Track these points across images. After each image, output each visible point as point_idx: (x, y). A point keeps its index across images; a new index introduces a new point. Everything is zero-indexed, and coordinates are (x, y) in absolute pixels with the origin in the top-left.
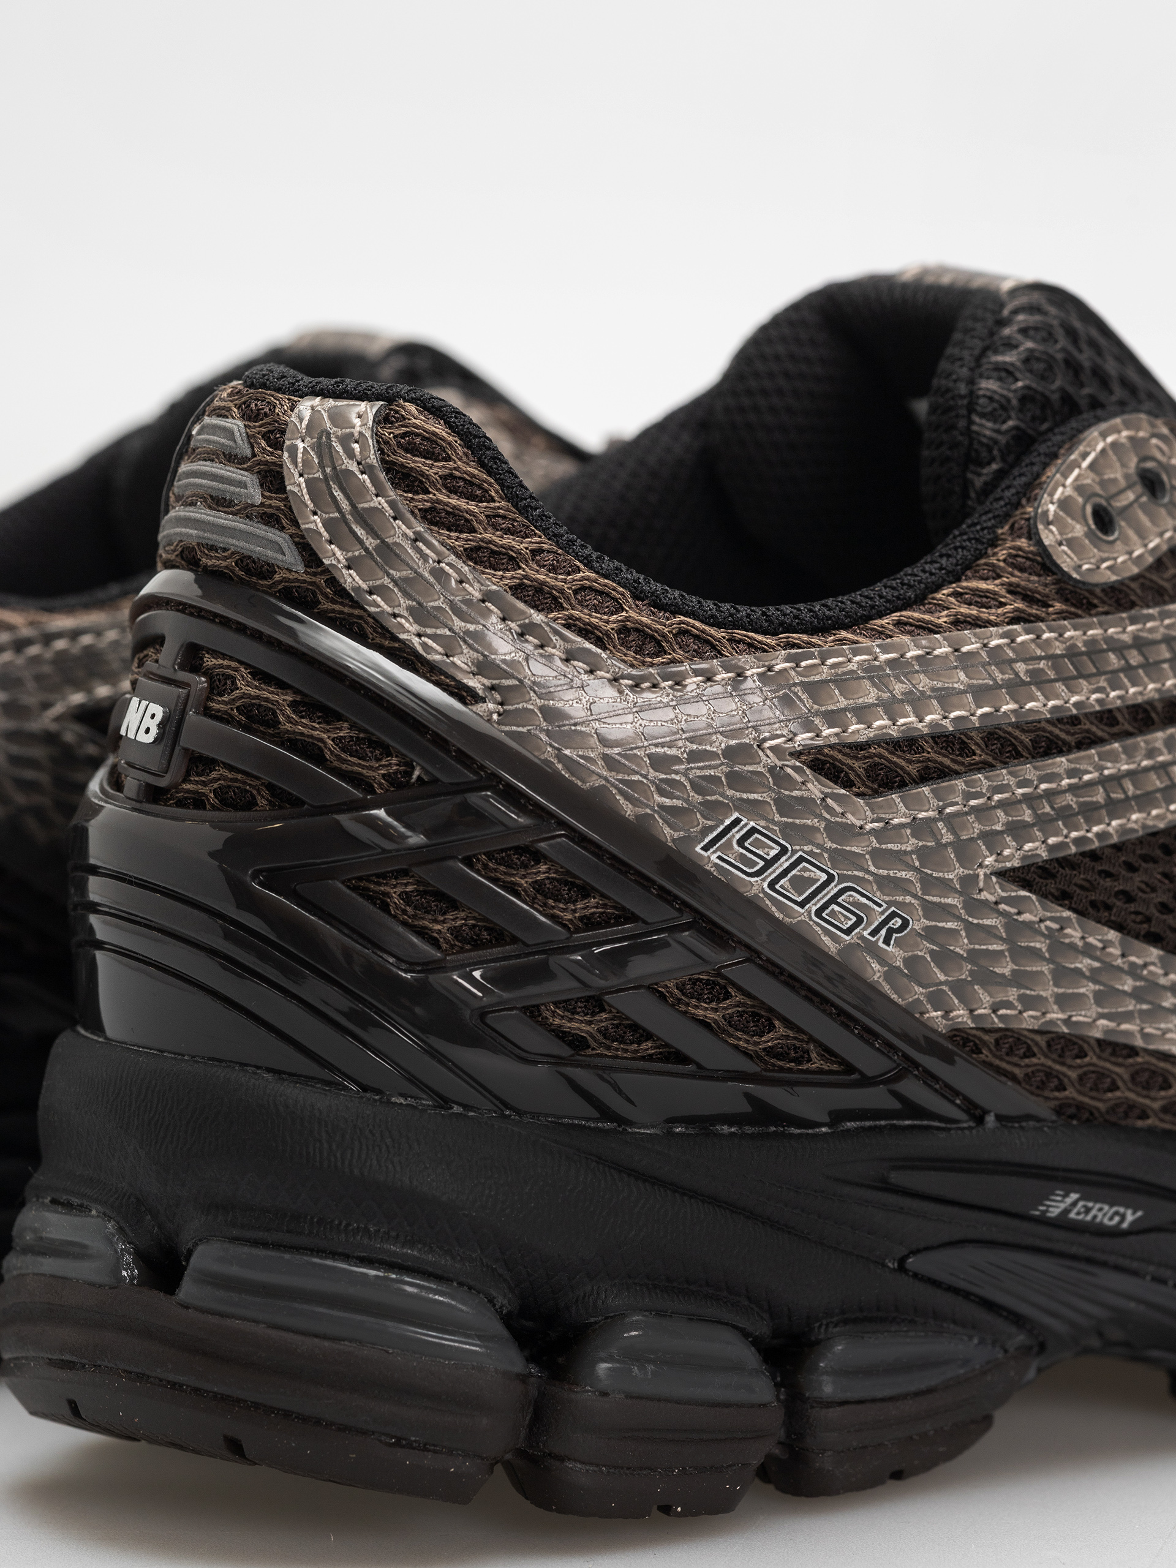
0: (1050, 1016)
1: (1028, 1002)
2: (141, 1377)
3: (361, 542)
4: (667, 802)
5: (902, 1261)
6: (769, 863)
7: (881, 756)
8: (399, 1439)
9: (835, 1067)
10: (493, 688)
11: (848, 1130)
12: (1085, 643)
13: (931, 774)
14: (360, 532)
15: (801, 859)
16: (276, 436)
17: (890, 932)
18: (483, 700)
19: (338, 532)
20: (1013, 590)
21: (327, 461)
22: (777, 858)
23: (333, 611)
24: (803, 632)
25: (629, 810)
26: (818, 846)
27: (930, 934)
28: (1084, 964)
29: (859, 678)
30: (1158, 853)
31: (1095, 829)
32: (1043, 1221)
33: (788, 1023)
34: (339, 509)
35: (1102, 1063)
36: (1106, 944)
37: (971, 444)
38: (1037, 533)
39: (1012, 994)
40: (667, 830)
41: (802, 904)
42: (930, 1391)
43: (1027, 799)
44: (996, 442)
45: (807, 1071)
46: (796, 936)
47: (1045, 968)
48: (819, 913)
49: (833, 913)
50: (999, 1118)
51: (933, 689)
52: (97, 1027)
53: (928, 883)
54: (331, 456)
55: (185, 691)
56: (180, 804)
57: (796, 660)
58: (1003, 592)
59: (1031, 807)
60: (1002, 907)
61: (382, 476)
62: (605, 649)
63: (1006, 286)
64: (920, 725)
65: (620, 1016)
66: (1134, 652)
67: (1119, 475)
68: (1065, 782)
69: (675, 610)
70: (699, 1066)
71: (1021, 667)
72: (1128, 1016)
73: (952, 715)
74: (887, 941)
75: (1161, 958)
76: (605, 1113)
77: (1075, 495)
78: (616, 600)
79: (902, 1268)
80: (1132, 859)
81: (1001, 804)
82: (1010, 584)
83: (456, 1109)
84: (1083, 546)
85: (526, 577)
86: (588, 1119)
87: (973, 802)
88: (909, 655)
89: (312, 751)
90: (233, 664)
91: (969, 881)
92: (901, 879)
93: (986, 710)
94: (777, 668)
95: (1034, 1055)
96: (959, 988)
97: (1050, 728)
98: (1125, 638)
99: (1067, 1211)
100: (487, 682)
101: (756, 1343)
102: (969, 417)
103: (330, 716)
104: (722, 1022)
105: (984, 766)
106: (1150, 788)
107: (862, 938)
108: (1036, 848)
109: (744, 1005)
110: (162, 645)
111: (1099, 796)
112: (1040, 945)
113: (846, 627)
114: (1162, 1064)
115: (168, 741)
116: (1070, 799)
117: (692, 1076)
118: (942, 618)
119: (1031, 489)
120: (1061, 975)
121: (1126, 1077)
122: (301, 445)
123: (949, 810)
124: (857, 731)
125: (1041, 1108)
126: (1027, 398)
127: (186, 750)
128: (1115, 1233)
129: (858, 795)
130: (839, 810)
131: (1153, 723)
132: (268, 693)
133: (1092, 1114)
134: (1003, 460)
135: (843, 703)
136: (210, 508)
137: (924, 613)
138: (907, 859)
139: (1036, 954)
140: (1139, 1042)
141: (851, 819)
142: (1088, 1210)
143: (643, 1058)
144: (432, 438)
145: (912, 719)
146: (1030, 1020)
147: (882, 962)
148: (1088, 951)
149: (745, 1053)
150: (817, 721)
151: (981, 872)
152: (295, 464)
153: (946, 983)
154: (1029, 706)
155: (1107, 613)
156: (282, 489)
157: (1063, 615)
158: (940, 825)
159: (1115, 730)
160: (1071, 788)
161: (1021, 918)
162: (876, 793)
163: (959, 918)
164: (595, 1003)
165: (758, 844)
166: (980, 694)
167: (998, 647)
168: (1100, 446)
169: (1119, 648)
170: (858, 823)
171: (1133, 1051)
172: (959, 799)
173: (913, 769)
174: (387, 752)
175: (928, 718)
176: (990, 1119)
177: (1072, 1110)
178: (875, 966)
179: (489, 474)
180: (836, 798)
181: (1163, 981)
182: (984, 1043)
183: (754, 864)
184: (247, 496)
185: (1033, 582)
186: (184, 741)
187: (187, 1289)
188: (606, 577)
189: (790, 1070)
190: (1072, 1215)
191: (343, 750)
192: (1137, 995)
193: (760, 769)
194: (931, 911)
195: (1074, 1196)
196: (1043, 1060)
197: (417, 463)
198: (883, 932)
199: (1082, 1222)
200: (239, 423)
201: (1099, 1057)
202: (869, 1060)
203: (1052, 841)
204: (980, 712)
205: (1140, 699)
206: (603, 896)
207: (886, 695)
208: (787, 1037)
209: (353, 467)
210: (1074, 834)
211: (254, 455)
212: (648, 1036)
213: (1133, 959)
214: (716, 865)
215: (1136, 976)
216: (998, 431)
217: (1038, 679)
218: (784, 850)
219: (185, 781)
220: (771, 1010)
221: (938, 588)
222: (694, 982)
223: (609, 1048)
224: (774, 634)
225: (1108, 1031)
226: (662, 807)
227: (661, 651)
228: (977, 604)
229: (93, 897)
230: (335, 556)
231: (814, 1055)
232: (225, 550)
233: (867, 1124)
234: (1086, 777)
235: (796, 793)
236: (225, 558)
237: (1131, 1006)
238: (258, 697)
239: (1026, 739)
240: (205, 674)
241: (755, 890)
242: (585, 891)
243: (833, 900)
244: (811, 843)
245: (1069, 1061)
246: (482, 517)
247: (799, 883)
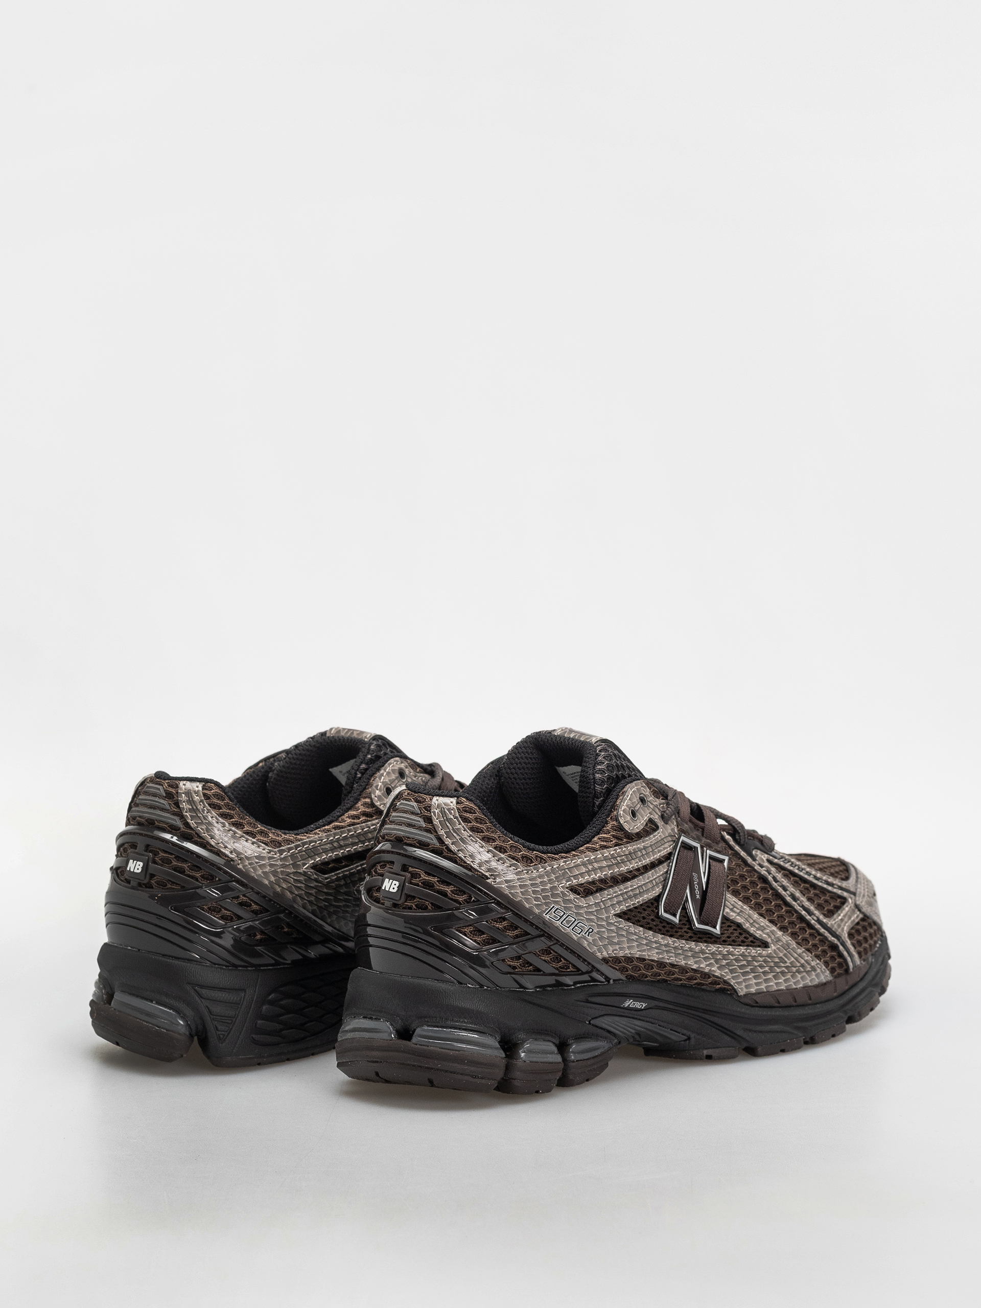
0: (625, 952)
1: (621, 949)
2: (403, 1064)
3: (455, 838)
4: (537, 903)
5: (590, 1022)
6: (561, 917)
7: (587, 886)
8: (476, 1076)
9: (575, 970)
10: (492, 875)
11: (578, 987)
12: (633, 850)
13: (600, 890)
14: (455, 834)
15: (569, 915)
16: (428, 808)
17: (589, 933)
18: (490, 879)
19: (449, 835)
20: (613, 836)
21: (444, 815)
22: (563, 915)
23: (448, 856)
24: (563, 853)
25: (527, 906)
26: (573, 912)
27: (598, 933)
28: (634, 937)
29: (581, 865)
30: (650, 905)
31: (637, 901)
32: (624, 1008)
33: (565, 959)
34: (449, 829)
35: (637, 964)
36: (640, 931)
37: (595, 792)
38: (619, 820)
39: (617, 947)
40: (537, 910)
41: (568, 928)
42: (596, 1056)
43: (621, 894)
44: (602, 792)
45: (569, 972)
46: (567, 935)
47: (625, 939)
48: (572, 930)
49: (576, 929)
50: (614, 980)
51: (598, 867)
52: (371, 968)
53: (598, 919)
54: (445, 815)
55: (403, 878)
56: (403, 908)
57: (565, 862)
58: (612, 837)
59: (622, 896)
60: (615, 924)
61: (460, 819)
62: (519, 862)
63: (594, 740)
64: (596, 877)
65: (525, 960)
66: (644, 850)
67: (636, 800)
68: (630, 889)
69: (533, 850)
70: (544, 972)
71: (618, 858)
72: (644, 951)
73: (603, 874)
74: (588, 936)
75: (652, 934)
76: (521, 986)
77: (627, 808)
78: (520, 849)
79: (590, 1023)
80: (644, 907)
81: (615, 896)
82: (613, 835)
83: (485, 988)
84: (630, 822)
85: (498, 844)
86: (517, 988)
87: (609, 897)
88: (591, 858)
89: (445, 894)
90: (420, 871)
91: (608, 917)
92: (592, 919)
93: (611, 871)
94: (561, 865)
95: (621, 963)
96: (605, 946)
97: (626, 874)
98: (642, 847)
99: (629, 1005)
100: (490, 874)
101: (556, 1045)
102: (594, 785)
103: (448, 884)
104: (550, 960)
105: (611, 887)
106: (648, 888)
107: (582, 935)
108: (623, 907)
109: (555, 955)
110: (394, 864)
111: (638, 892)
112: (624, 933)
113: (574, 850)
114: (652, 963)
115: (400, 891)
116: (631, 893)
117: (542, 975)
118: (597, 846)
119: (614, 807)
120: (629, 940)
121: (643, 967)
122: (436, 811)
123: (603, 899)
124: (581, 880)
125: (623, 977)
126: (609, 778)
127: (406, 894)
128: (641, 1010)
129: (581, 897)
130: (578, 902)
131: (648, 869)
132: (431, 878)
133: (634, 977)
134: (604, 797)
135: (578, 873)
136: (407, 827)
137: (592, 845)
138: (593, 913)
139: (623, 935)
140: (647, 957)
141: (580, 904)
142: (634, 1004)
143: (529, 971)
144: (471, 808)
145: (594, 876)
146: (621, 954)
147: (587, 941)
148: (635, 934)
149: (554, 968)
150: (572, 878)
151: (611, 915)
152: (435, 816)
153: (602, 945)
154: (621, 869)
155: (636, 840)
156: (432, 823)
157: (628, 843)
158: (601, 903)
159: (640, 872)
160: (631, 890)
161: (620, 926)
162: (586, 896)
163: (605, 928)
164: (519, 958)
165: (558, 912)
166: (609, 867)
167: (613, 854)
168: (631, 792)
169: (640, 850)
170: (582, 905)
171: (645, 960)
172: (606, 896)
173: (595, 889)
174: (464, 893)
175: (598, 875)
176: (611, 981)
177: (629, 977)
178: (585, 942)
179: (485, 816)
180: (577, 898)
181: (653, 940)
182: (610, 960)
183: (557, 918)
184: (420, 824)
185: (620, 834)
186: (405, 891)
187: (414, 1040)
188: (516, 842)
189: (564, 972)
190: (630, 1006)
191: (453, 893)
192: (646, 945)
193: (559, 892)
194: (599, 926)
195: (631, 1001)
196: (623, 964)
197: (468, 815)
198: (587, 933)
199: (633, 1007)
200: (415, 803)
201: (637, 962)
202: (584, 967)
203: (626, 905)
204: (610, 872)
205: (646, 864)
206: (521, 928)
207: (587, 870)
208: (565, 963)
209: (452, 817)
210: (632, 903)
211: (421, 813)
212: (531, 965)
213: (646, 935)
214: (548, 919)
215: (647, 940)
216: (602, 789)
217: (623, 862)
218: (565, 913)
219: (405, 902)
220: (561, 956)
221: (594, 837)
222: (542, 950)
223: (521, 969)
224: (557, 854)
225: (640, 955)
226: (536, 904)
227: (532, 862)
228: (606, 841)
229: (369, 933)
230: (448, 841)
231: (570, 967)
232: (413, 839)
233: (583, 985)
234: (634, 887)
235: (567, 898)
236: (413, 841)
237: (645, 947)
238: (428, 880)
239: (620, 878)
240: (409, 872)
241: (557, 925)
242: (516, 928)
243: (576, 926)
244: (571, 911)
245: (629, 964)
246: (485, 829)
247: (568, 922)
